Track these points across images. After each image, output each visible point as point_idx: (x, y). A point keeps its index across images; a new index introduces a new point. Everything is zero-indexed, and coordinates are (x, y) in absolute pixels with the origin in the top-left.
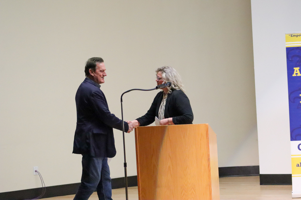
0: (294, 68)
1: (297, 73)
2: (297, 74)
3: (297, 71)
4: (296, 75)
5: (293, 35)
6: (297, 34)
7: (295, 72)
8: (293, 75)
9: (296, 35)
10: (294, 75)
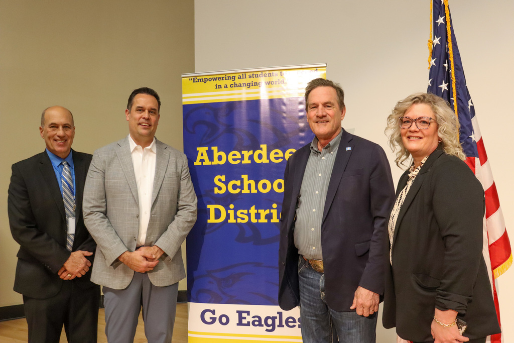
0: (198, 149)
1: (202, 158)
2: (202, 161)
3: (202, 155)
4: (200, 164)
5: (198, 78)
6: (205, 77)
7: (199, 157)
8: (195, 164)
9: (203, 78)
10: (197, 163)
